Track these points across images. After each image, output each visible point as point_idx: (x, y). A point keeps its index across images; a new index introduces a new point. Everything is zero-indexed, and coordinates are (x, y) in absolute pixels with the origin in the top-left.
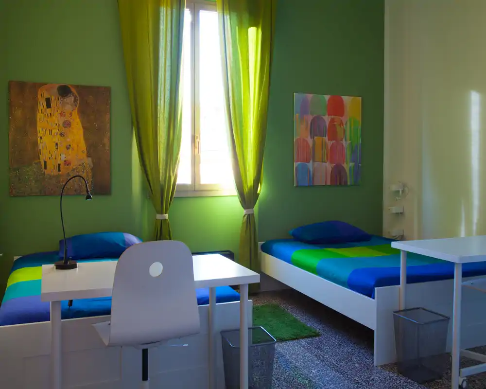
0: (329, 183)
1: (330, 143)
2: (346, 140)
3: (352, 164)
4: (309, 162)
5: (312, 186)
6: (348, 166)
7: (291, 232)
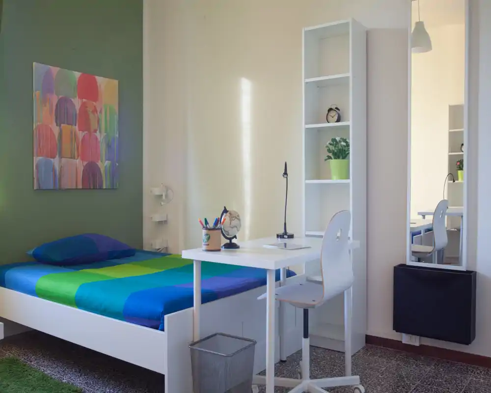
0: (80, 186)
1: (81, 135)
2: (100, 132)
3: (107, 163)
4: (54, 157)
5: (58, 189)
6: (104, 165)
7: (31, 252)
